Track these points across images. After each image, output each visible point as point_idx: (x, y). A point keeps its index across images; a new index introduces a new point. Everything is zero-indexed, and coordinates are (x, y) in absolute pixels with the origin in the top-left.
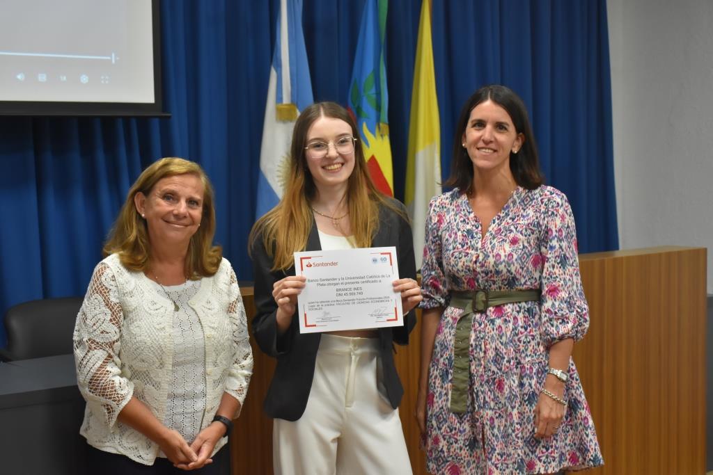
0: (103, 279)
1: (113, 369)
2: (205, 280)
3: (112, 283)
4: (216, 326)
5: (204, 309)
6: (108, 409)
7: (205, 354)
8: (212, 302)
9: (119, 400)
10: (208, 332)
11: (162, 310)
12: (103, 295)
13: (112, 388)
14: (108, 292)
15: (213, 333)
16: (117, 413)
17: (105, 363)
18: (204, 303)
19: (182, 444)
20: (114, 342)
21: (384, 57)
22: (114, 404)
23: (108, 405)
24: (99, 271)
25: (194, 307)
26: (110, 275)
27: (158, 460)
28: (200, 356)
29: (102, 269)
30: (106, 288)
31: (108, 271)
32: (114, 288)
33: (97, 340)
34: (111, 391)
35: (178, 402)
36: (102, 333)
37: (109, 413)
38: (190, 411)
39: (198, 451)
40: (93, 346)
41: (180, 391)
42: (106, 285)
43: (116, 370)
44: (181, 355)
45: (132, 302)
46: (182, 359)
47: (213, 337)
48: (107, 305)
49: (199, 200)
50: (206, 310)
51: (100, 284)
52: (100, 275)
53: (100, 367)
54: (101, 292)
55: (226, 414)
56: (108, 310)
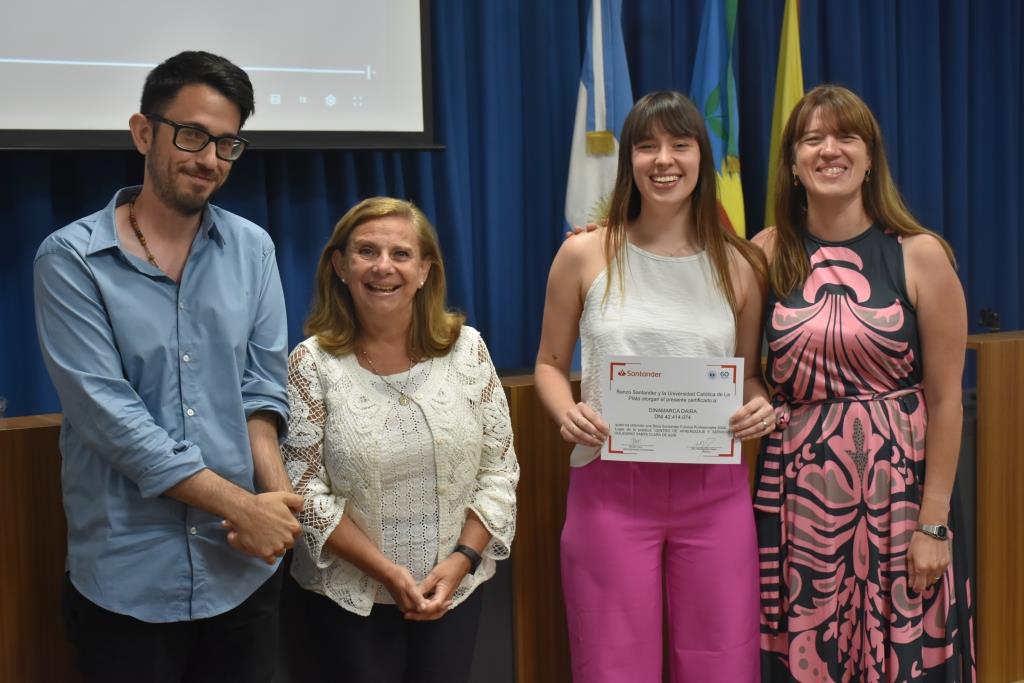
0: (301, 367)
1: (316, 486)
2: (437, 361)
3: (313, 373)
4: (449, 426)
5: (433, 403)
6: (310, 540)
7: (435, 466)
8: (446, 393)
9: (322, 528)
10: (439, 435)
11: (374, 409)
12: (300, 387)
13: (311, 510)
14: (308, 385)
15: (447, 437)
16: (321, 545)
17: (306, 477)
18: (435, 396)
19: (408, 585)
20: (317, 445)
22: (316, 532)
23: (309, 535)
24: (295, 355)
25: (419, 402)
26: (310, 363)
27: (376, 608)
28: (429, 466)
29: (299, 352)
30: (305, 380)
31: (307, 357)
32: (314, 380)
33: (294, 446)
34: (311, 515)
35: (403, 529)
36: (299, 435)
37: (311, 544)
38: (418, 540)
39: (430, 595)
40: (291, 456)
41: (405, 514)
42: (305, 375)
43: (321, 487)
44: (403, 467)
46: (404, 472)
47: (447, 443)
48: (304, 399)
49: (410, 250)
50: (437, 405)
51: (296, 373)
52: (297, 362)
53: (299, 485)
54: (297, 383)
55: (471, 543)
56: (305, 405)
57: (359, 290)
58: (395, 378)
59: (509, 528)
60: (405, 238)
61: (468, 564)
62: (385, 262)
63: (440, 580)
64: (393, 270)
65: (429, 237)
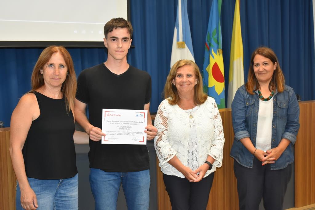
3: (165, 109)
20: (163, 131)
21: (220, 22)
32: (165, 112)
35: (190, 155)
36: (159, 128)
38: (195, 158)
41: (191, 151)
42: (162, 110)
45: (171, 116)
48: (161, 118)
55: (210, 161)
56: (161, 120)
57: (178, 87)
58: (188, 111)
59: (220, 157)
60: (190, 71)
61: (209, 166)
62: (185, 79)
63: (201, 171)
64: (187, 81)
65: (197, 70)
